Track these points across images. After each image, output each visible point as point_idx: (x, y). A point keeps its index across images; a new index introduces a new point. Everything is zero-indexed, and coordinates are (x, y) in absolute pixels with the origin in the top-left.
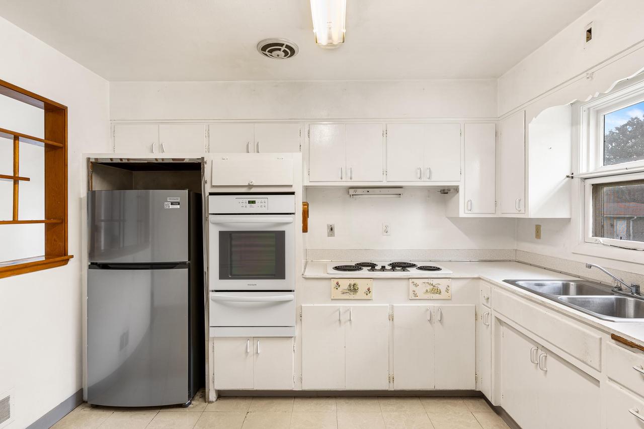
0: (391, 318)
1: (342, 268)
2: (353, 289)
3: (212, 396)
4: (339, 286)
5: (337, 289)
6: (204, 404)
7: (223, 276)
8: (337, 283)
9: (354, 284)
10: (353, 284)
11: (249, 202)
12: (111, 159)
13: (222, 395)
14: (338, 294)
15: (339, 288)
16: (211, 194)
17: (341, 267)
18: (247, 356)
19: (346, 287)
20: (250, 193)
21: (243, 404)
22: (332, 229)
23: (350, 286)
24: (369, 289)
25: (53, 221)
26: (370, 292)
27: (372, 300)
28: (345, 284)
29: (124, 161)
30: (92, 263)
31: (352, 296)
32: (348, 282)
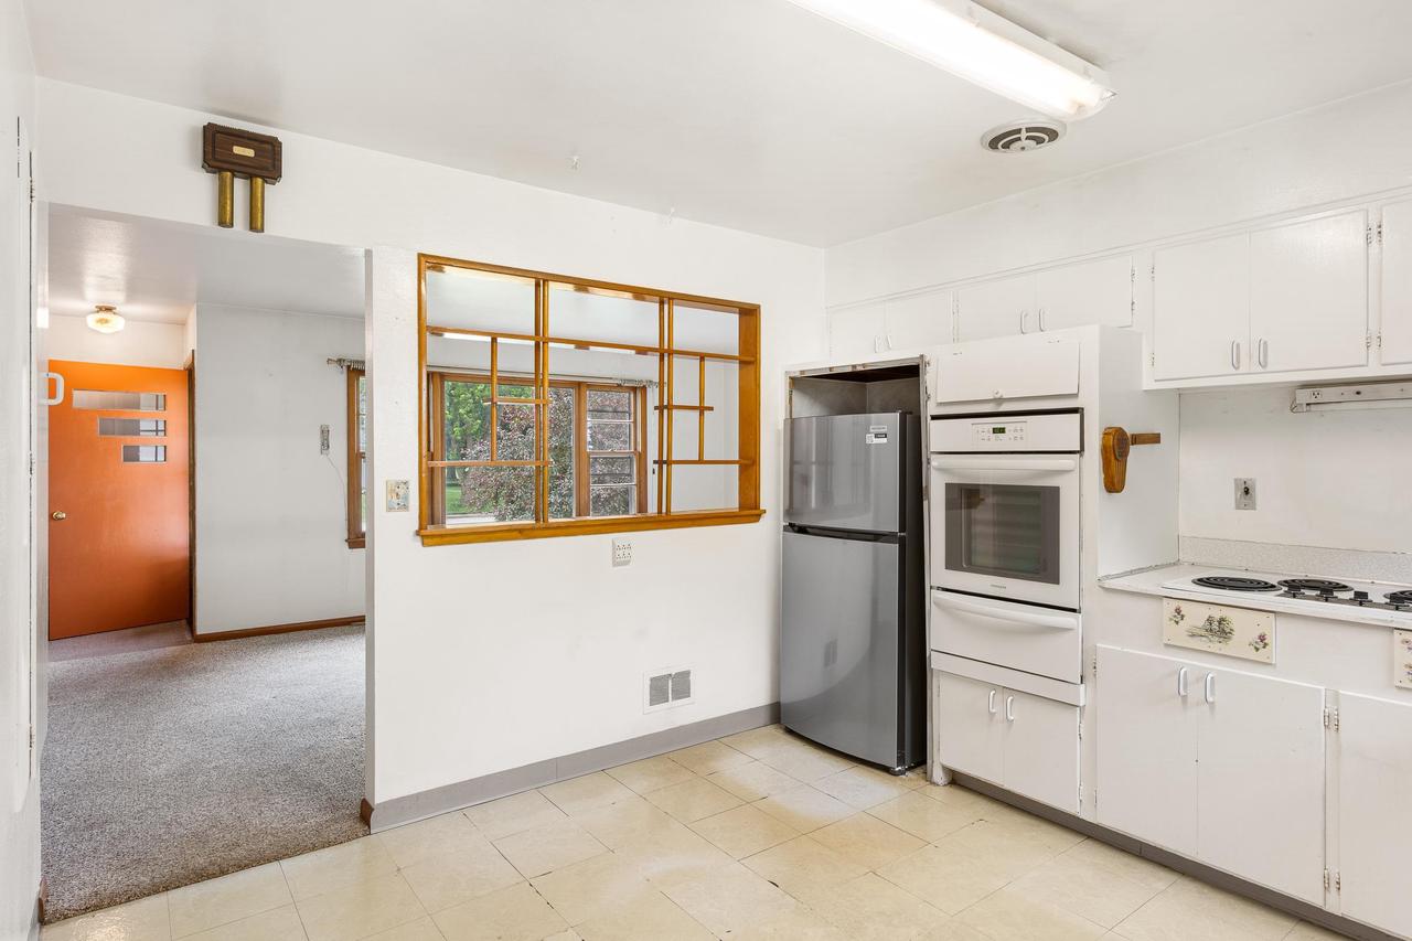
0: (1332, 723)
1: (1219, 581)
2: (1220, 630)
3: (938, 775)
4: (1183, 617)
5: (1177, 623)
6: (923, 782)
7: (952, 563)
8: (1178, 611)
9: (1221, 621)
10: (1217, 617)
11: (996, 431)
12: (831, 369)
13: (956, 780)
14: (1179, 634)
15: (1181, 623)
16: (934, 418)
17: (1215, 579)
18: (991, 719)
19: (1202, 622)
20: (999, 413)
21: (983, 807)
22: (1247, 491)
23: (1210, 620)
24: (1262, 638)
25: (746, 462)
26: (1266, 644)
27: (1275, 665)
28: (1197, 616)
29: (859, 369)
30: (790, 525)
31: (1216, 646)
32: (1206, 612)
